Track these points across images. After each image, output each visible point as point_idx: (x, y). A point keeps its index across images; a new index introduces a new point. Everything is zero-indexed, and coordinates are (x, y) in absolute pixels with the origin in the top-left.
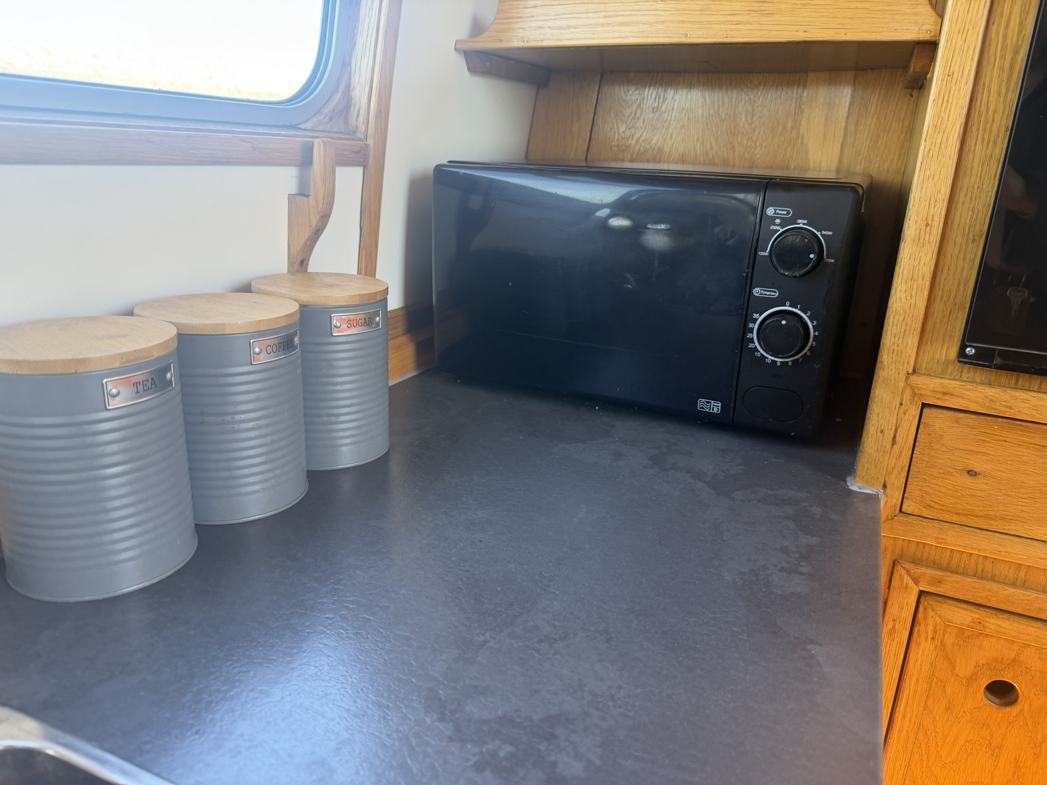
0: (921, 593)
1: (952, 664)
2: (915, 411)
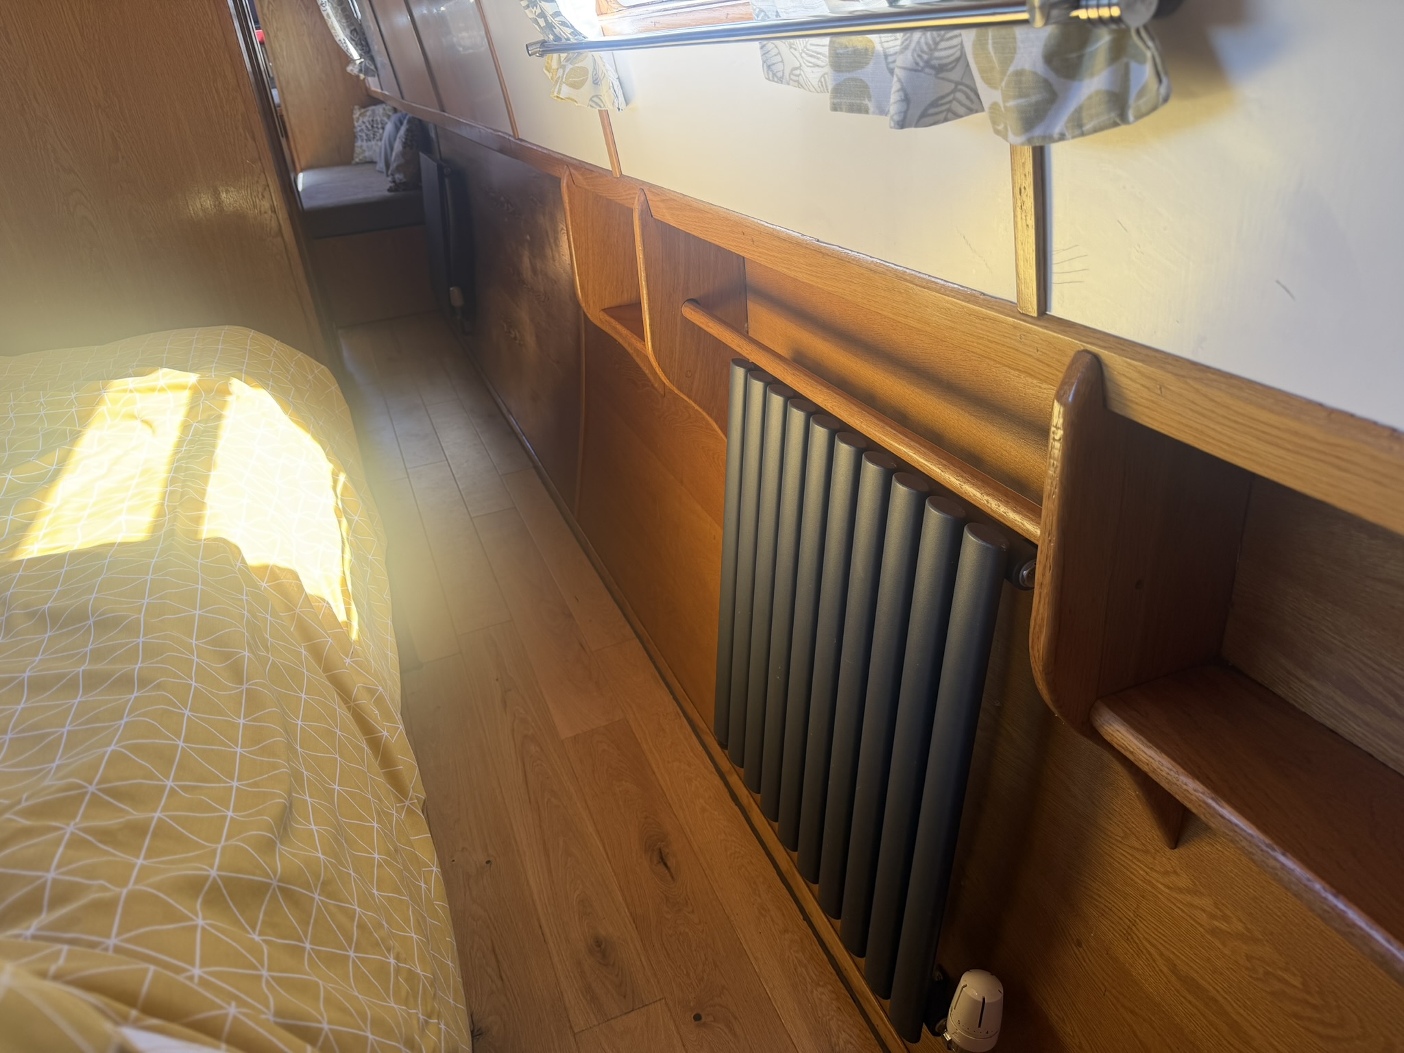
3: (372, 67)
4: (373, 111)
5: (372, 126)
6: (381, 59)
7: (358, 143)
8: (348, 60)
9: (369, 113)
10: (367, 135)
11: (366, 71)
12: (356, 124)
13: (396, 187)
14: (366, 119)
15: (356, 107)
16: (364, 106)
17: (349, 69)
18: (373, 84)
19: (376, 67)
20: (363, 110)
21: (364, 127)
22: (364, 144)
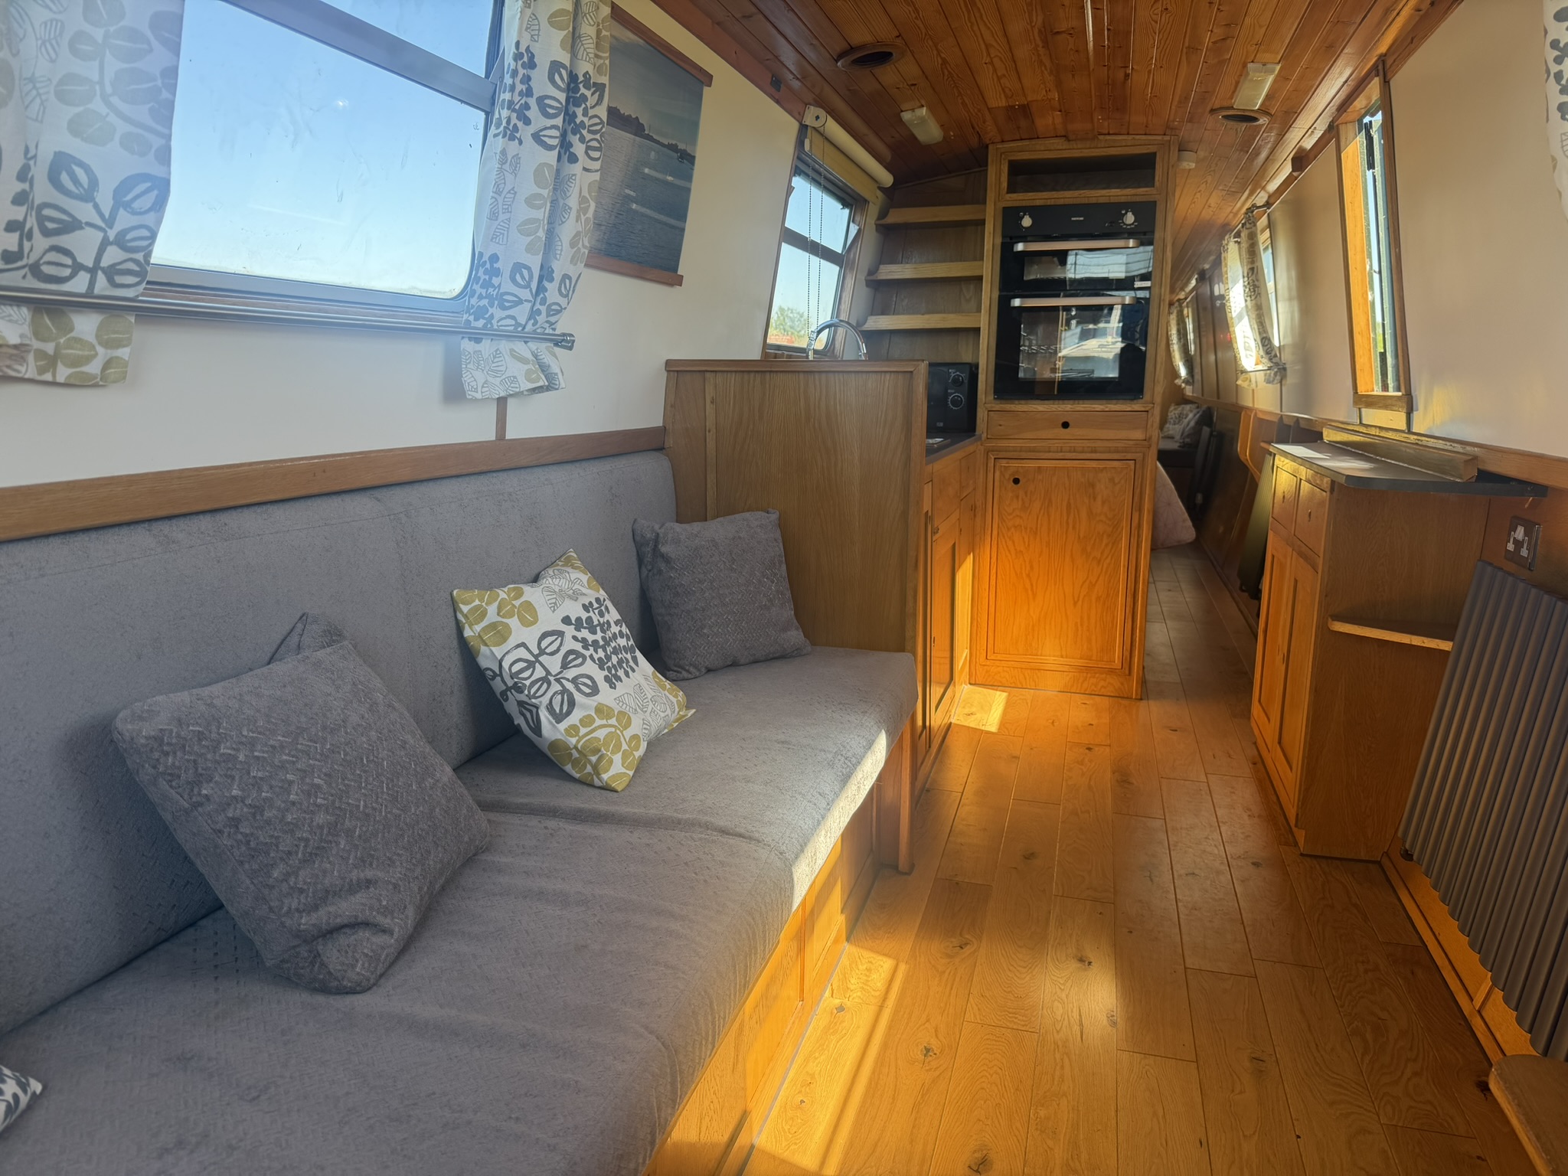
0: (995, 459)
1: (1004, 477)
2: (986, 413)
3: (1191, 381)
4: (1183, 408)
5: (1179, 417)
6: (1198, 377)
7: (1167, 425)
8: (1176, 375)
9: (1180, 409)
10: (1174, 421)
11: (1186, 382)
12: (1169, 414)
13: (1184, 445)
14: (1176, 412)
15: (1173, 404)
16: (1178, 404)
17: (1177, 381)
18: (1189, 391)
19: (1193, 381)
20: (1176, 407)
21: (1174, 416)
22: (1171, 426)
